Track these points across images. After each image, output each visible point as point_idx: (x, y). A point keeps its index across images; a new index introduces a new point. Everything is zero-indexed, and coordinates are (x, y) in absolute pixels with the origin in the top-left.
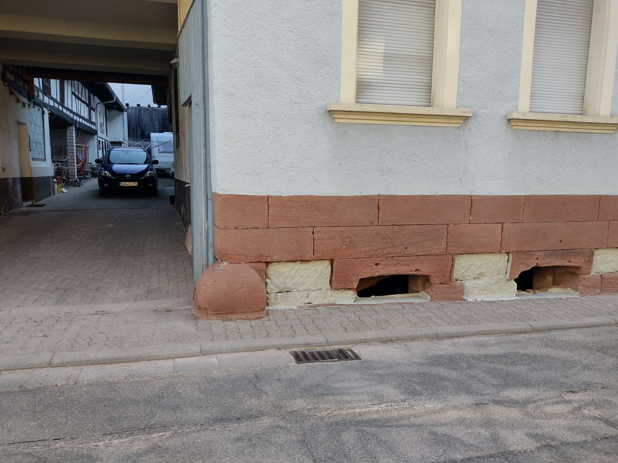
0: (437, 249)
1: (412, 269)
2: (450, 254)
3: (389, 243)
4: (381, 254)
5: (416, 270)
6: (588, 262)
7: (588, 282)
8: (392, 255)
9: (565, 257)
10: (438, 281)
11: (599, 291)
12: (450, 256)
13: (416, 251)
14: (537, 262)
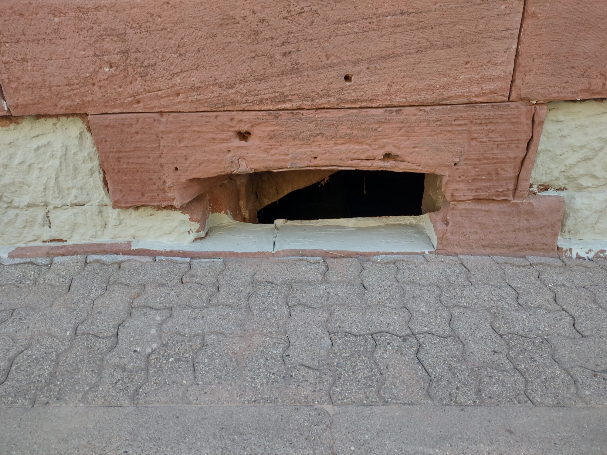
0: (471, 82)
1: (370, 154)
2: (527, 100)
3: (278, 57)
4: (251, 99)
5: (388, 156)
8: (295, 105)
10: (468, 193)
12: (524, 108)
13: (386, 88)
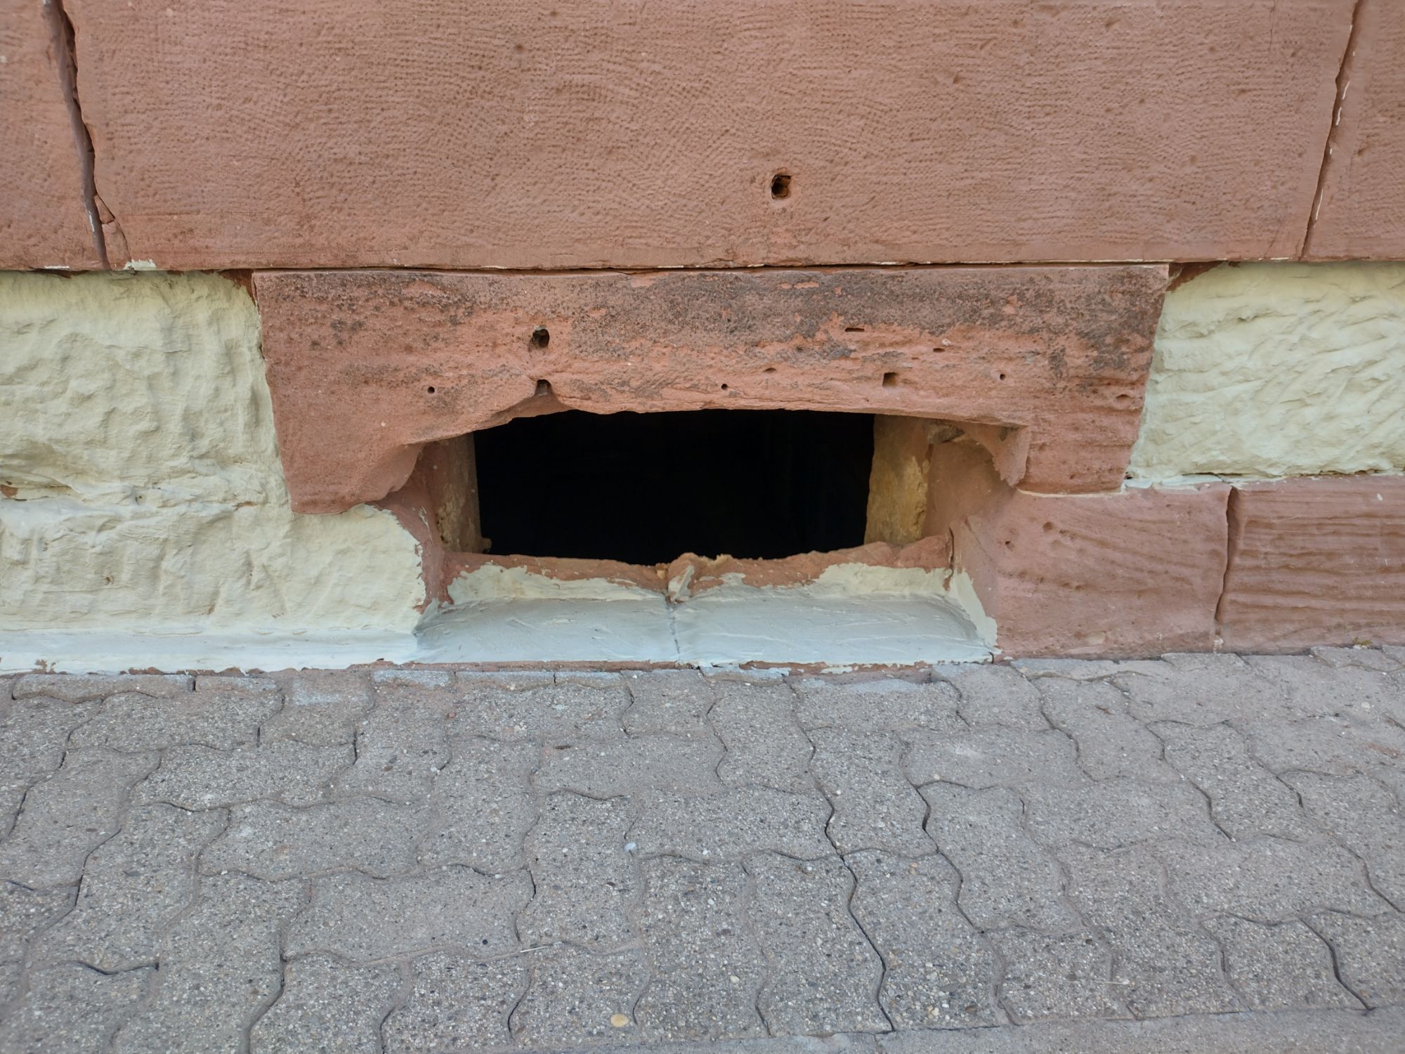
6: (1091, 384)
7: (1092, 549)
9: (838, 335)
11: (1193, 620)
14: (539, 371)
